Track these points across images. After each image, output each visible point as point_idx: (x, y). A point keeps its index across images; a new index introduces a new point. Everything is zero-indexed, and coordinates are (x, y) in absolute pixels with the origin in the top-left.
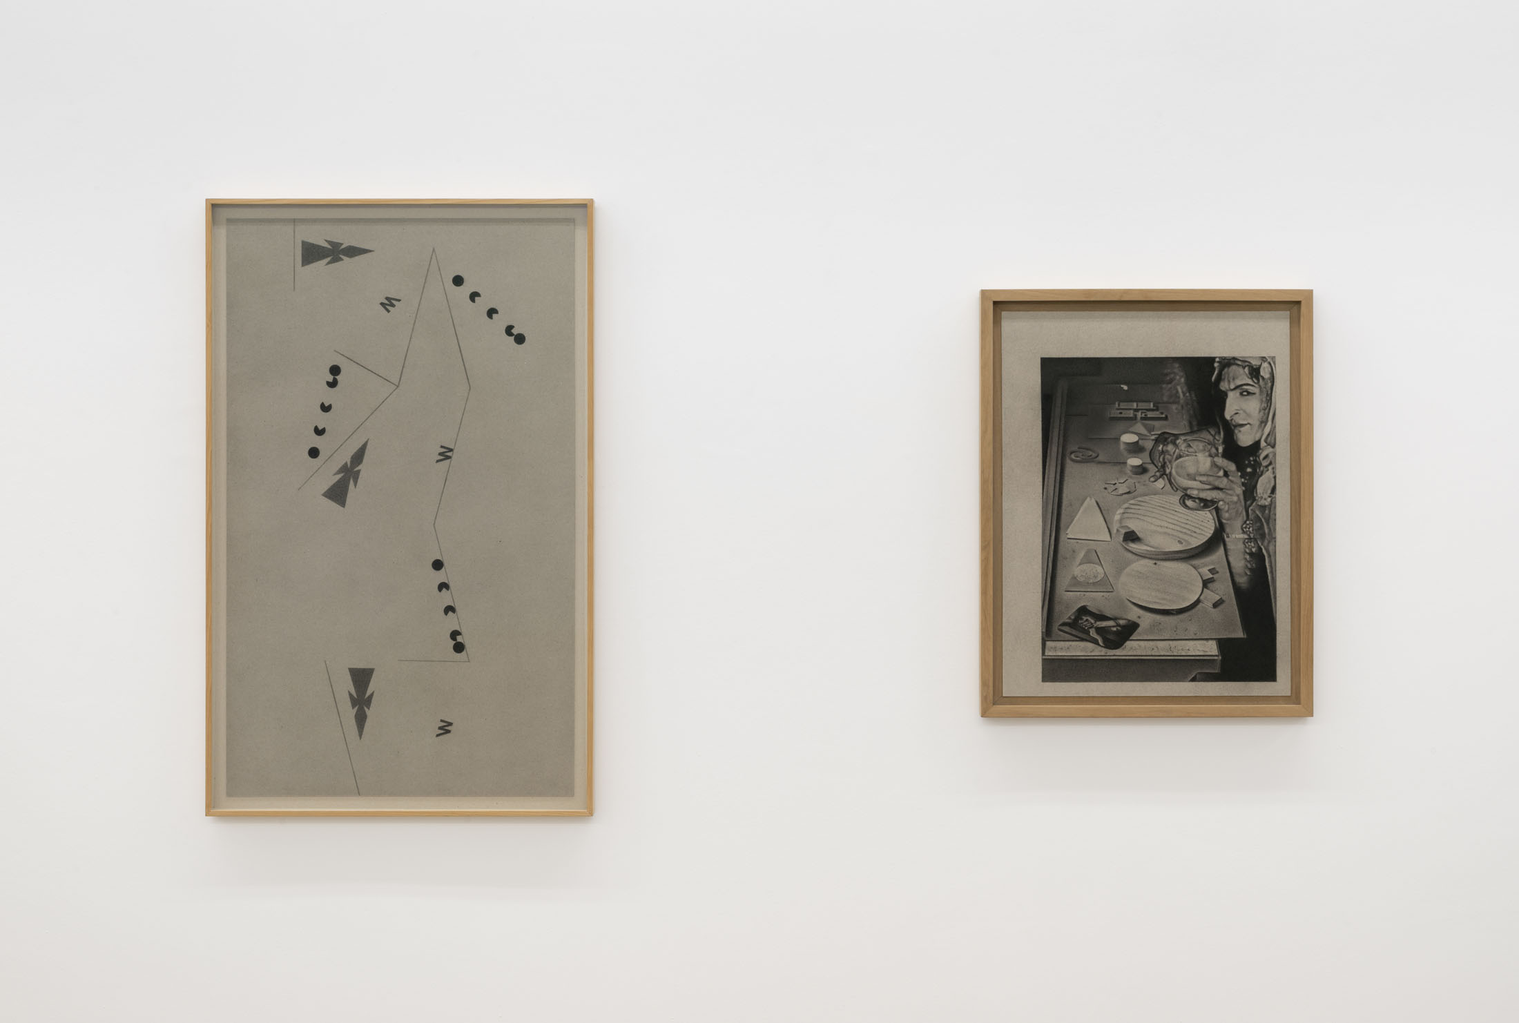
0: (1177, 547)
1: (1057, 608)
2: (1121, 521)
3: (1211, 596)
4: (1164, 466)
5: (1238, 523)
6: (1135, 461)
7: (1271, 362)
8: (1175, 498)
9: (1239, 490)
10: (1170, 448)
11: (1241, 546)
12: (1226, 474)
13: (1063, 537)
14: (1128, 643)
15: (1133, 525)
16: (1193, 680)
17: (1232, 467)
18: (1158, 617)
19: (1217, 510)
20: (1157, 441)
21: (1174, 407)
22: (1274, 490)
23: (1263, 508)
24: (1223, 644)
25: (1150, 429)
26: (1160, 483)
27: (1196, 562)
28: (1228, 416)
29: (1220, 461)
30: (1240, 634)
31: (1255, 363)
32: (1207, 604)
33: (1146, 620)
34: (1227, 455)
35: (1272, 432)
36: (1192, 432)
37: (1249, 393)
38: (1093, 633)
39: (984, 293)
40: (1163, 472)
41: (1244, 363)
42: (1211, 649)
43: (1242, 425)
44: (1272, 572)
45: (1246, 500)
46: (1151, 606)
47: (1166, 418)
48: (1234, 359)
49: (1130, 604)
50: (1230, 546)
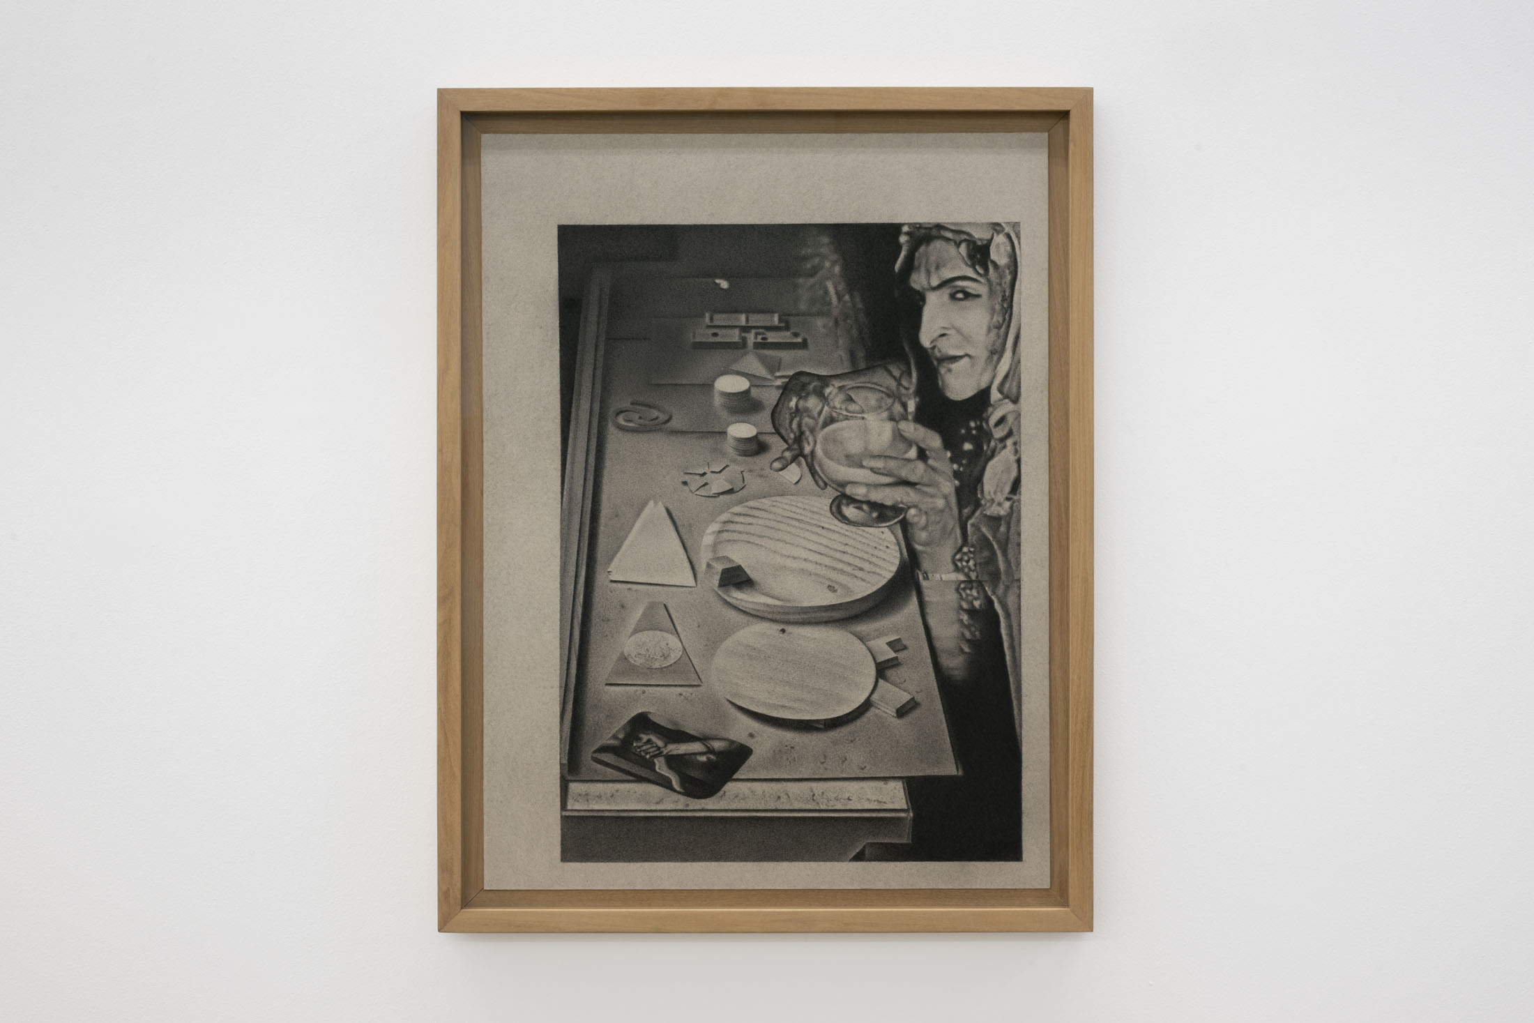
0: (827, 599)
1: (591, 717)
2: (715, 546)
3: (893, 695)
4: (799, 439)
5: (946, 552)
6: (742, 430)
7: (1012, 233)
8: (823, 503)
9: (948, 487)
10: (812, 403)
11: (952, 596)
12: (922, 455)
13: (601, 579)
14: (730, 787)
15: (739, 555)
16: (859, 857)
17: (934, 441)
18: (789, 736)
19: (905, 525)
20: (786, 390)
21: (820, 322)
22: (1016, 486)
23: (995, 521)
24: (917, 788)
25: (773, 367)
26: (794, 473)
27: (863, 628)
28: (925, 340)
29: (911, 429)
30: (949, 768)
31: (980, 235)
32: (885, 710)
33: (765, 740)
34: (924, 417)
35: (1014, 373)
36: (856, 372)
37: (967, 295)
38: (661, 766)
39: (444, 96)
40: (798, 452)
41: (959, 235)
42: (893, 797)
43: (955, 359)
44: (1012, 647)
45: (960, 507)
46: (775, 714)
47: (804, 345)
48: (939, 227)
49: (733, 711)
50: (931, 596)
